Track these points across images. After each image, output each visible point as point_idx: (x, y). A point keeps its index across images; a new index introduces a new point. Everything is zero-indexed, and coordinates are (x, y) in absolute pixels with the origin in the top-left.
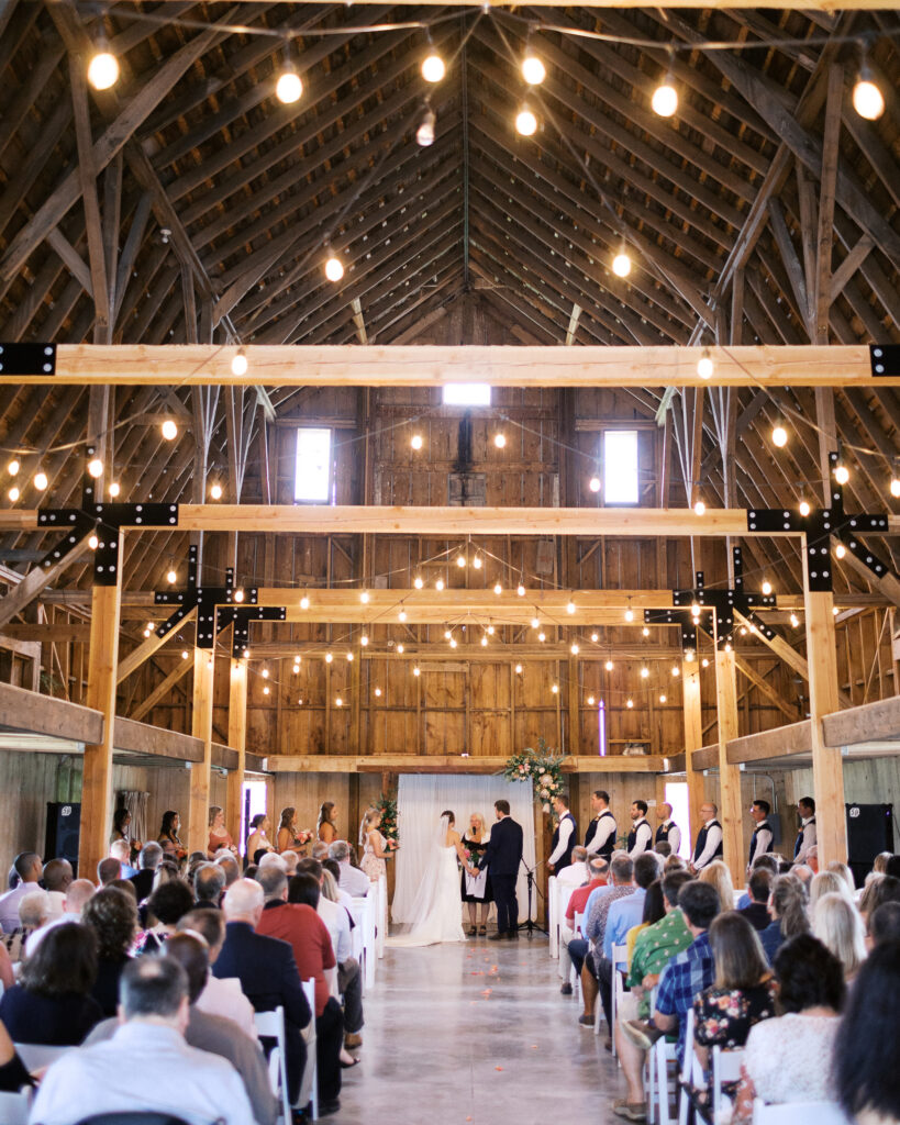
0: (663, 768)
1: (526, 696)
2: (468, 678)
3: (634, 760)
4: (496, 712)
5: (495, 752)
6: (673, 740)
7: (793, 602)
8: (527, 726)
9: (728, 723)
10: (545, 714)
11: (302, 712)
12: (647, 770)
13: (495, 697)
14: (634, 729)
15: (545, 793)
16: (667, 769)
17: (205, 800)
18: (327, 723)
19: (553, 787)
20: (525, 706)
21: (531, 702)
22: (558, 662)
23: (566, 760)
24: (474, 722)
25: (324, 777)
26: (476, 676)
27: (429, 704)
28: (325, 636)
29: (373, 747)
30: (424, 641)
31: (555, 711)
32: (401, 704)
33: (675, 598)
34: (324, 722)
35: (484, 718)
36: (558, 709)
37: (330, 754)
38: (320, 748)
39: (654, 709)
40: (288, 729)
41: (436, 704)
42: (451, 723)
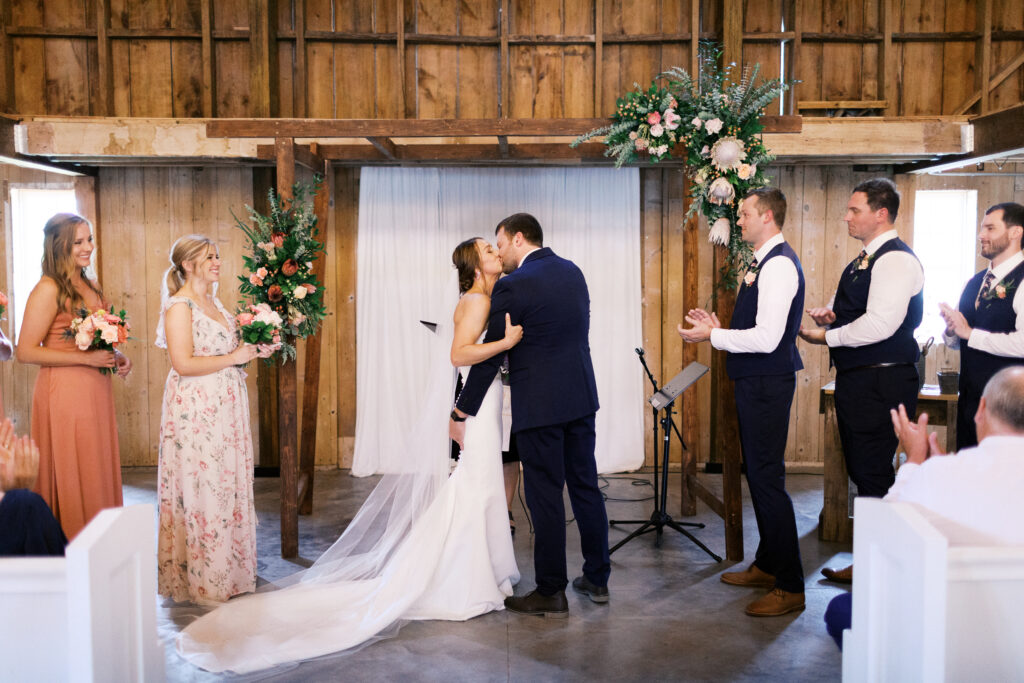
0: (959, 146)
1: (627, 13)
4: (563, 45)
10: (664, 49)
11: (155, 46)
15: (722, 188)
19: (746, 172)
20: (624, 32)
21: (637, 24)
24: (518, 68)
31: (688, 43)
32: (363, 28)
34: (202, 64)
35: (538, 60)
36: (696, 39)
40: (128, 82)
41: (438, 29)
42: (469, 71)
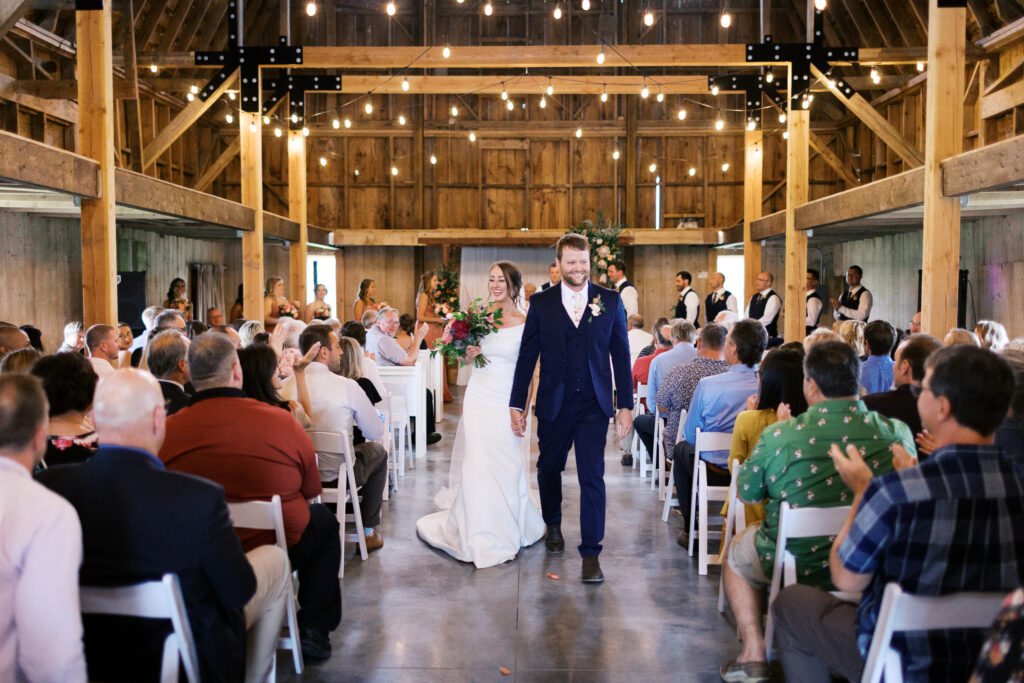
0: (718, 240)
1: (584, 173)
2: (528, 155)
3: (689, 233)
4: (555, 188)
5: (554, 225)
6: (726, 215)
7: (876, 56)
8: (585, 202)
9: (798, 187)
10: (602, 190)
11: (368, 190)
12: (701, 242)
13: (554, 174)
14: (688, 203)
15: (603, 263)
16: (721, 241)
17: (258, 269)
18: (392, 199)
20: (583, 182)
21: (589, 179)
22: (616, 139)
23: (623, 232)
24: (534, 199)
25: (391, 251)
26: (536, 152)
27: (490, 181)
28: (388, 114)
29: (437, 221)
30: (485, 118)
31: (612, 187)
32: (462, 181)
33: (748, 53)
34: (390, 198)
35: (543, 195)
36: (616, 185)
37: (396, 228)
38: (386, 223)
39: (709, 185)
40: (355, 206)
41: (497, 181)
42: (511, 199)
